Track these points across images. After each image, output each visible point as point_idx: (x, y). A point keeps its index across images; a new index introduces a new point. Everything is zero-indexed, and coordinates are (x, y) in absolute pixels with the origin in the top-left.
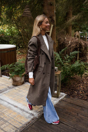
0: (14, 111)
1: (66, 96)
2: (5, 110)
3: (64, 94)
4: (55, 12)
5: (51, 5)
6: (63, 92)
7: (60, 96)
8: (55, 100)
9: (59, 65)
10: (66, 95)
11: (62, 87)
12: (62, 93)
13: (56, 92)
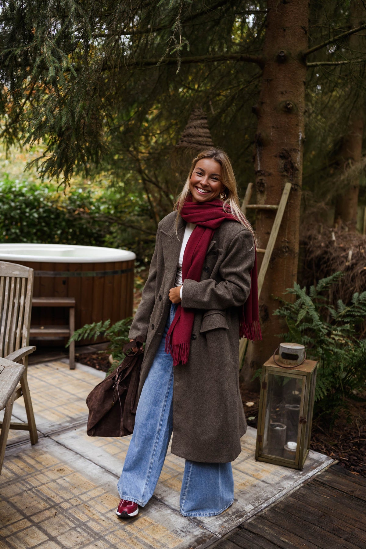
1: (331, 466)
2: (93, 493)
3: (324, 457)
5: (288, 111)
6: (318, 450)
7: (307, 463)
8: (287, 478)
10: (331, 461)
11: (315, 430)
12: (314, 455)
13: (292, 445)
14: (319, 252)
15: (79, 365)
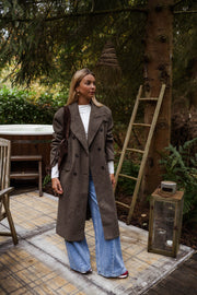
0: (71, 282)
1: (194, 255)
2: (49, 277)
3: (189, 248)
4: (171, 56)
5: (163, 40)
6: (185, 244)
7: (179, 253)
8: (167, 263)
9: (178, 177)
10: (193, 251)
11: (183, 231)
12: (183, 247)
13: (170, 243)
14: (181, 125)
15: (45, 194)
